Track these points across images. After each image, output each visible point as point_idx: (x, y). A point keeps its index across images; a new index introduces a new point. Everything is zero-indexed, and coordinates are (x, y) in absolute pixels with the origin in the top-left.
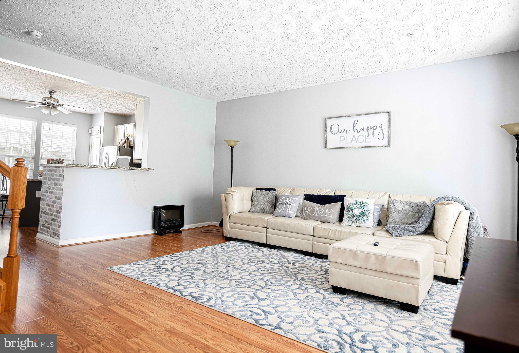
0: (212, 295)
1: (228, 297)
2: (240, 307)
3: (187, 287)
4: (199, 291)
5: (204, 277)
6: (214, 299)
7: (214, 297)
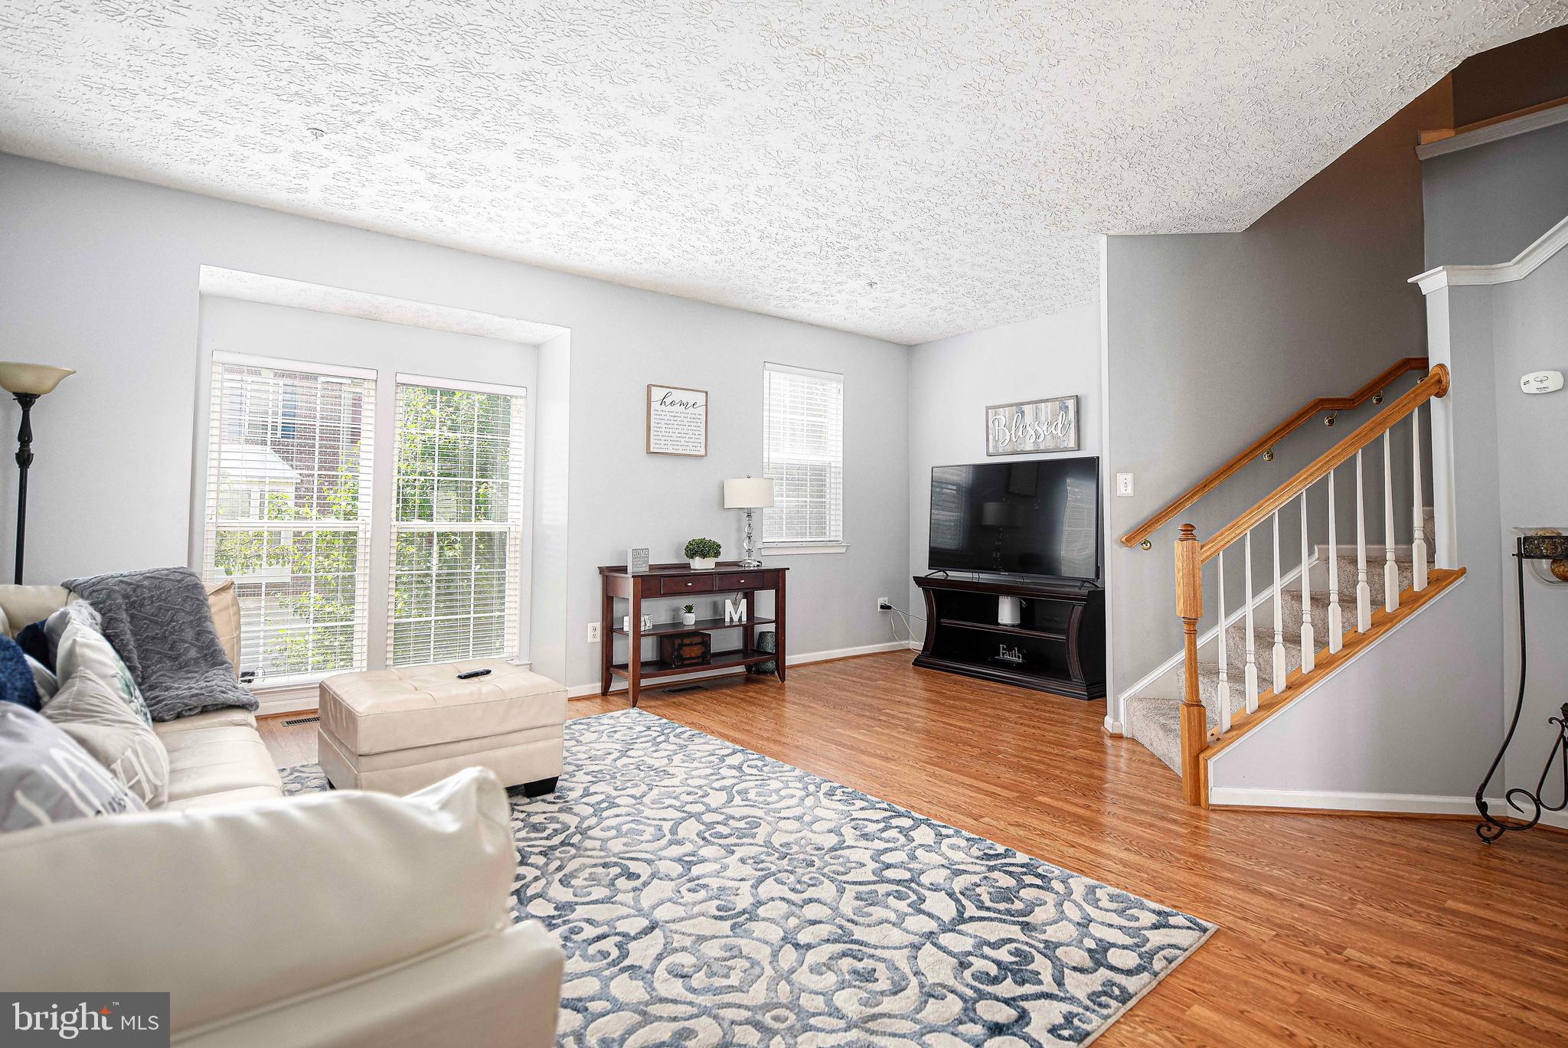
0: (825, 801)
1: (793, 796)
2: (777, 778)
3: (883, 824)
4: (853, 813)
5: (841, 860)
6: (821, 794)
7: (822, 797)
